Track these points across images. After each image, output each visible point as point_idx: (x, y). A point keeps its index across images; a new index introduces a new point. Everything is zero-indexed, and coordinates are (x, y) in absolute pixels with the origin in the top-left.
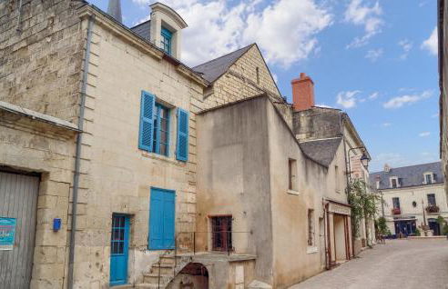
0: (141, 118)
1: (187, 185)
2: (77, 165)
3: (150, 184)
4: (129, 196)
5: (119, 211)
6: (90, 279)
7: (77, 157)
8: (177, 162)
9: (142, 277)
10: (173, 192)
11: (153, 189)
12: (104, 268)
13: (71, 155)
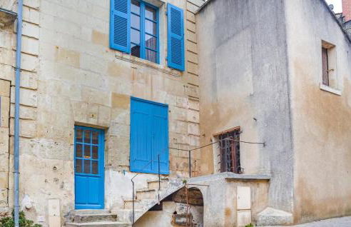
0: (111, 12)
1: (186, 100)
2: (18, 59)
3: (129, 93)
4: (99, 105)
5: (84, 121)
6: (46, 196)
7: (17, 50)
8: (169, 70)
9: (121, 202)
10: (166, 106)
11: (133, 99)
12: (66, 185)
13: (9, 48)
